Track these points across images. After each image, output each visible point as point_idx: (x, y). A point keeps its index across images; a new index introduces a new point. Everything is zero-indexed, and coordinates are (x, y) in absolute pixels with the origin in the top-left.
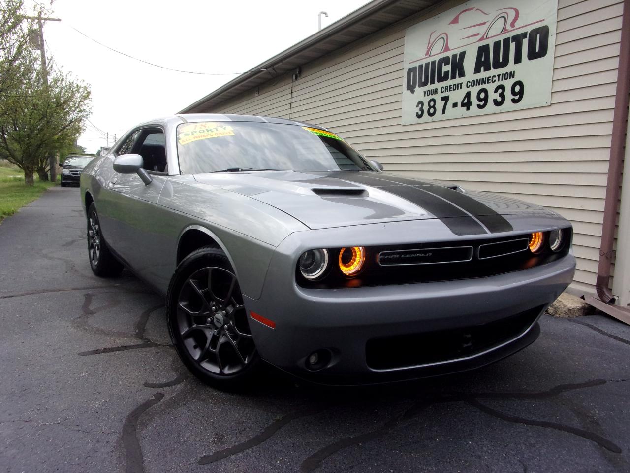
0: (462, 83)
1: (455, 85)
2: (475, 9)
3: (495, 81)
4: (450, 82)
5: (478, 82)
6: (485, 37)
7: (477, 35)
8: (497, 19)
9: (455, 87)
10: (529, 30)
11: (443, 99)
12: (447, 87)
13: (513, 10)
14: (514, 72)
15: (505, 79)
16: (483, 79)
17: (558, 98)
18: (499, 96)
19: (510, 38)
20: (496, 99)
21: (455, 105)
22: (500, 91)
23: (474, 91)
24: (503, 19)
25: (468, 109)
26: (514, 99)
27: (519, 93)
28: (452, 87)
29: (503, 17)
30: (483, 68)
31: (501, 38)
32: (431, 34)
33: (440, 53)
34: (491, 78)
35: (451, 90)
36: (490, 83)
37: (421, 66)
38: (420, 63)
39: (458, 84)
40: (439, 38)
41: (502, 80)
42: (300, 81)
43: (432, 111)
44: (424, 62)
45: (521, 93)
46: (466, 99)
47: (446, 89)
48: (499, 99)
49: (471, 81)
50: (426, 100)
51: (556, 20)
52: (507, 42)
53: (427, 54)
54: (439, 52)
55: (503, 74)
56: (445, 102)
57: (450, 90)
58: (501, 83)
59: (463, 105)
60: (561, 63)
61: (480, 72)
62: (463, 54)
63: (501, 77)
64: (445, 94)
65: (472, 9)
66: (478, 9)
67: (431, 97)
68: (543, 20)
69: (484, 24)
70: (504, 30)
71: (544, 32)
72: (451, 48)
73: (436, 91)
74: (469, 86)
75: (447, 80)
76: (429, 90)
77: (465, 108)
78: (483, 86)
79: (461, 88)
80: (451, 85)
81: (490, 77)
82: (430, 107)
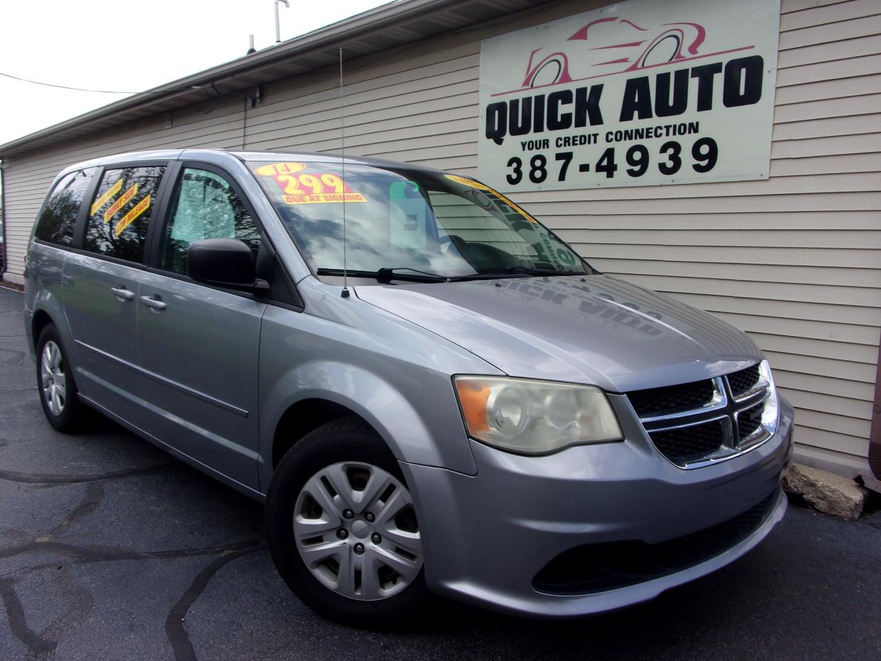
0: (598, 134)
1: (585, 136)
2: (619, 20)
3: (661, 135)
4: (572, 131)
5: (628, 135)
6: (640, 65)
7: (625, 60)
8: (662, 37)
9: (584, 140)
10: (725, 60)
11: (559, 157)
12: (569, 138)
13: (693, 27)
14: (697, 123)
15: (680, 133)
16: (637, 131)
17: (781, 169)
18: (670, 159)
19: (688, 70)
20: (664, 164)
21: (584, 168)
22: (671, 151)
23: (621, 148)
24: (675, 40)
25: (610, 175)
26: (699, 165)
27: (707, 155)
28: (578, 139)
29: (676, 37)
30: (636, 113)
31: (672, 69)
32: (533, 53)
33: (553, 83)
34: (653, 131)
35: (577, 144)
36: (651, 137)
37: (514, 104)
38: (513, 97)
39: (589, 136)
40: (547, 61)
41: (674, 134)
42: (261, 109)
43: (538, 174)
44: (520, 96)
45: (713, 157)
46: (606, 160)
47: (565, 142)
48: (670, 164)
49: (614, 133)
50: (526, 157)
51: (776, 48)
52: (682, 76)
53: (526, 83)
54: (550, 82)
55: (675, 126)
56: (562, 162)
57: (574, 144)
58: (671, 138)
59: (599, 168)
60: (786, 115)
61: (630, 118)
62: (597, 90)
63: (671, 130)
64: (564, 150)
65: (613, 19)
66: (624, 21)
67: (535, 152)
68: (752, 47)
69: (637, 44)
70: (677, 56)
71: (754, 66)
72: (573, 79)
73: (546, 143)
74: (612, 140)
75: (567, 128)
76: (532, 142)
77: (605, 174)
78: (638, 142)
79: (595, 142)
80: (577, 137)
81: (652, 128)
82: (534, 168)
